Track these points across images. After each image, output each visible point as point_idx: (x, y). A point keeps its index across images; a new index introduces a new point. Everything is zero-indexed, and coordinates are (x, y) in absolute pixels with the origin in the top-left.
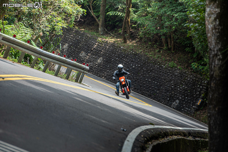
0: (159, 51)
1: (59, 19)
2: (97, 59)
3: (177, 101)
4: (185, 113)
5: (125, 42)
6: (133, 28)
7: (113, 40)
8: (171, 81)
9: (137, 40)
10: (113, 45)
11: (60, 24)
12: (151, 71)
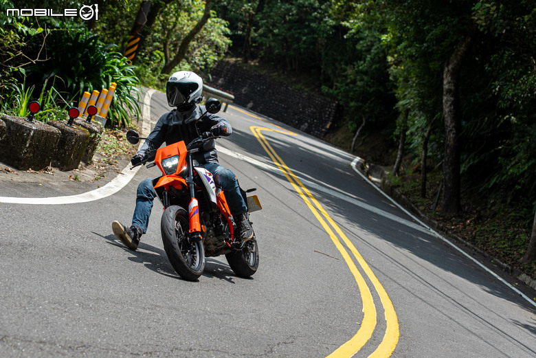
0: (283, 73)
1: (210, 51)
2: (218, 79)
3: (306, 124)
4: (315, 136)
5: (246, 62)
6: (254, 47)
7: (234, 59)
8: (298, 103)
9: (258, 59)
10: (235, 65)
11: (212, 58)
12: (277, 93)
